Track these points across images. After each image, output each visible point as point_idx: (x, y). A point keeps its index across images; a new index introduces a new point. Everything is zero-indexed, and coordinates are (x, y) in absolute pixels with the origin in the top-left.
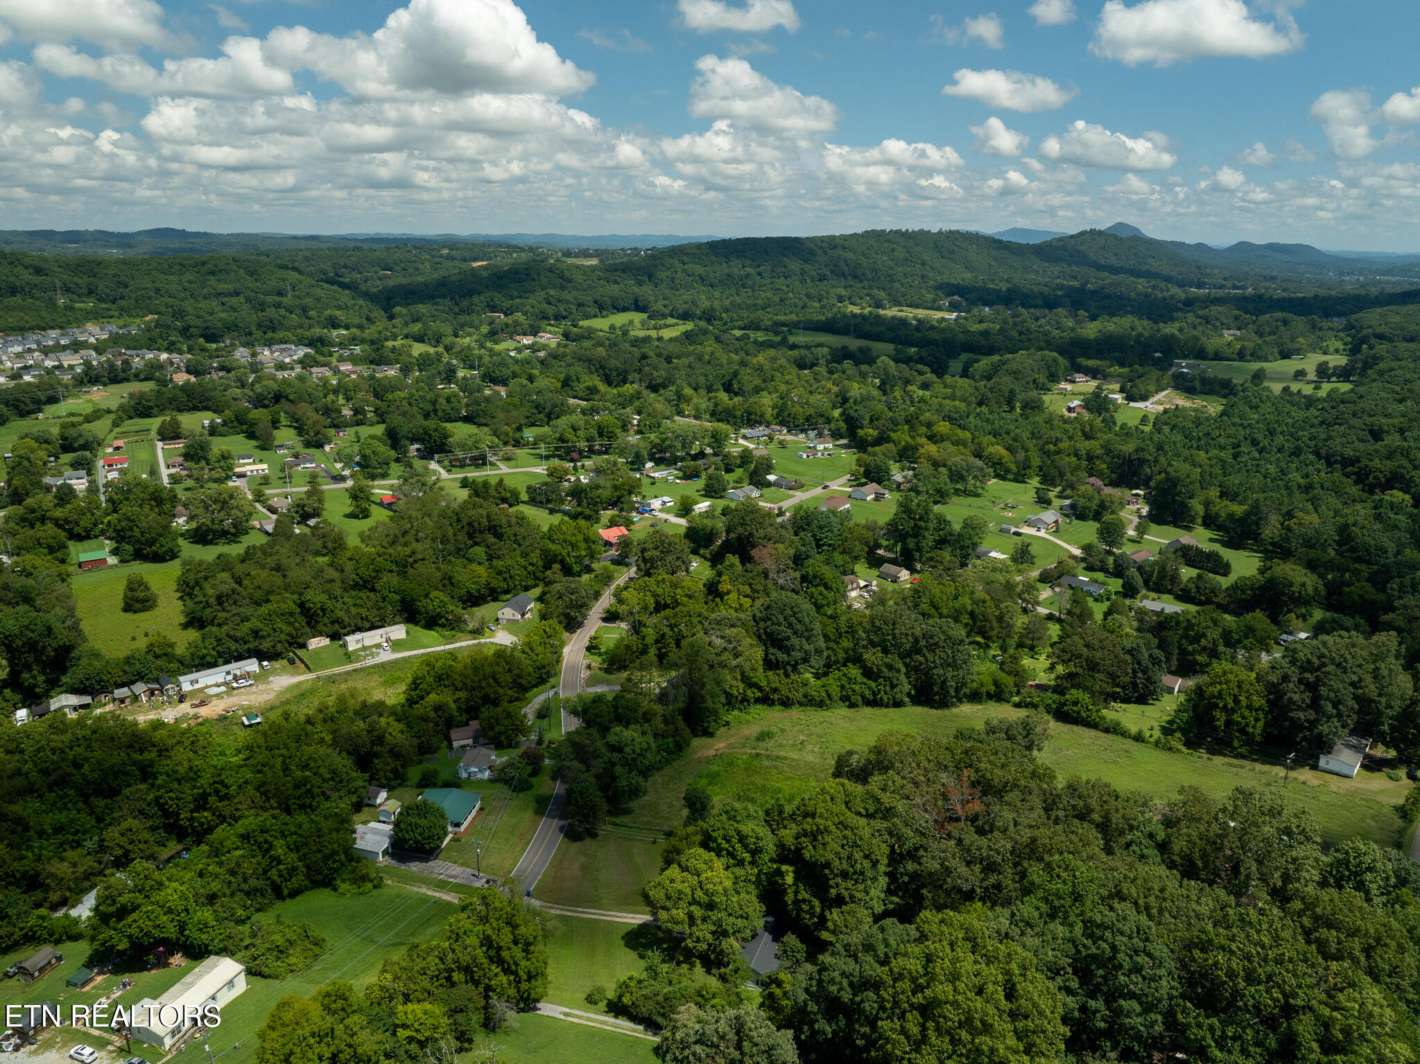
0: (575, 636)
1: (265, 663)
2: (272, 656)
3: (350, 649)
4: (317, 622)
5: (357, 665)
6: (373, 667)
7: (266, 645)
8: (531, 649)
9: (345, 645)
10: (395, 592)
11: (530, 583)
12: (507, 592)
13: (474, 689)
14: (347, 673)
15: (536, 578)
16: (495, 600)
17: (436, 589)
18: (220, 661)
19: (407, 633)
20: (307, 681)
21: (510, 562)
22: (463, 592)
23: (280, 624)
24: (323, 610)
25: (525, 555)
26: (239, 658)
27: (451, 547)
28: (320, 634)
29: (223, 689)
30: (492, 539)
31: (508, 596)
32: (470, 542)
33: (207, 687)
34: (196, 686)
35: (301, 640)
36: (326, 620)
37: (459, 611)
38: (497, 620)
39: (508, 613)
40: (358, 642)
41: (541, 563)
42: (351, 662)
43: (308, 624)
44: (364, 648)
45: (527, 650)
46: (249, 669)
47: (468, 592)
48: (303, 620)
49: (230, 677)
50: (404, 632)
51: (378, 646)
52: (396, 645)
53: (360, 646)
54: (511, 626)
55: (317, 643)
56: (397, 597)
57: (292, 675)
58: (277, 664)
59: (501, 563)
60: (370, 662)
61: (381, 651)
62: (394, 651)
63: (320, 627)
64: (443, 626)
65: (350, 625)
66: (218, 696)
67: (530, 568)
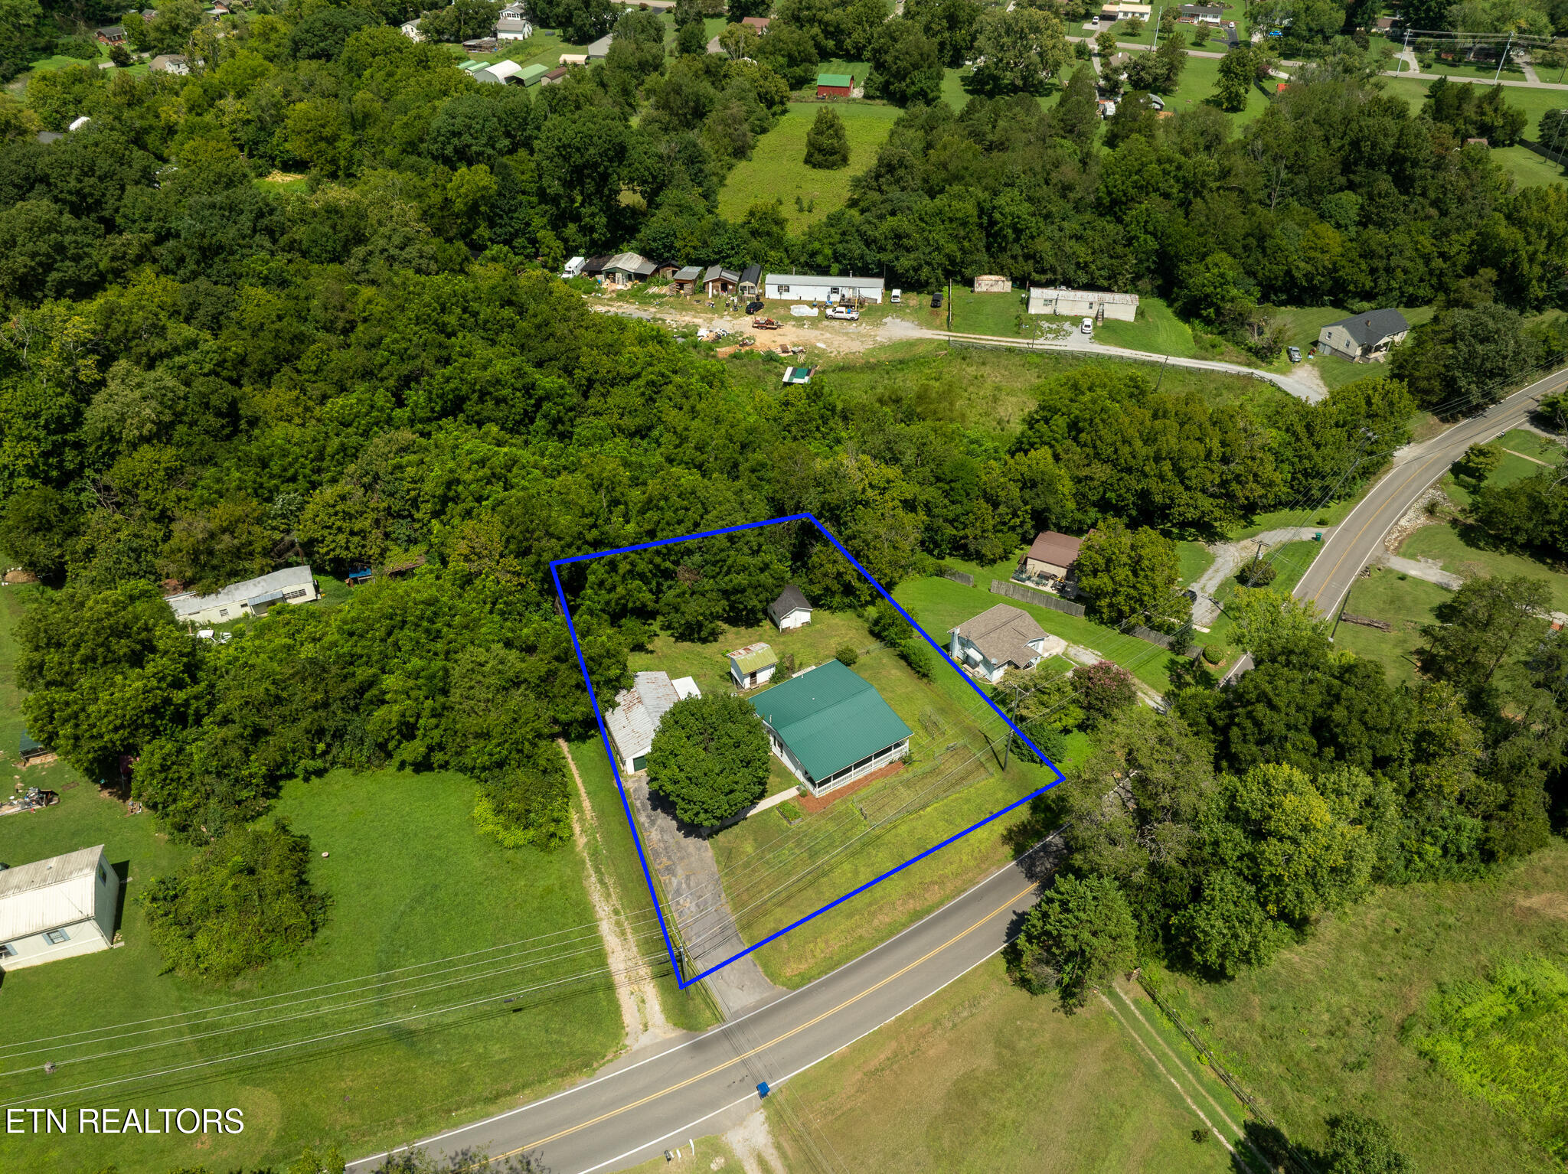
0: (1448, 429)
1: (896, 292)
2: (911, 285)
3: (1032, 310)
4: (1003, 250)
5: (1021, 343)
6: (1041, 354)
7: (905, 262)
8: (1309, 428)
9: (1026, 302)
10: (1154, 234)
11: (1424, 291)
12: (1368, 296)
13: (1129, 470)
14: (995, 350)
15: (1441, 287)
16: (1338, 304)
17: (1229, 251)
18: (835, 268)
19: (1140, 313)
20: (931, 341)
21: (1400, 238)
22: (1279, 270)
23: (939, 235)
24: (1018, 232)
25: (1441, 235)
26: (864, 272)
27: (1301, 181)
28: (1000, 270)
29: (815, 312)
30: (1384, 183)
31: (1366, 305)
32: (1342, 180)
33: (800, 302)
34: (786, 296)
35: (968, 272)
36: (1017, 250)
37: (1250, 304)
38: (1315, 343)
39: (1338, 336)
40: (1048, 302)
41: (1464, 259)
42: (1017, 334)
43: (988, 248)
44: (1055, 317)
45: (1300, 429)
46: (866, 293)
47: (1288, 273)
48: (979, 238)
49: (836, 298)
50: (1133, 309)
51: (1077, 321)
52: (1107, 329)
53: (1048, 310)
54: (1334, 365)
55: (992, 284)
56: (1153, 244)
57: (920, 325)
58: (914, 299)
59: (1382, 236)
60: (1042, 344)
61: (1076, 331)
62: (1097, 337)
63: (1005, 259)
64: (1208, 322)
65: (1053, 270)
66: (800, 321)
67: (1438, 263)
